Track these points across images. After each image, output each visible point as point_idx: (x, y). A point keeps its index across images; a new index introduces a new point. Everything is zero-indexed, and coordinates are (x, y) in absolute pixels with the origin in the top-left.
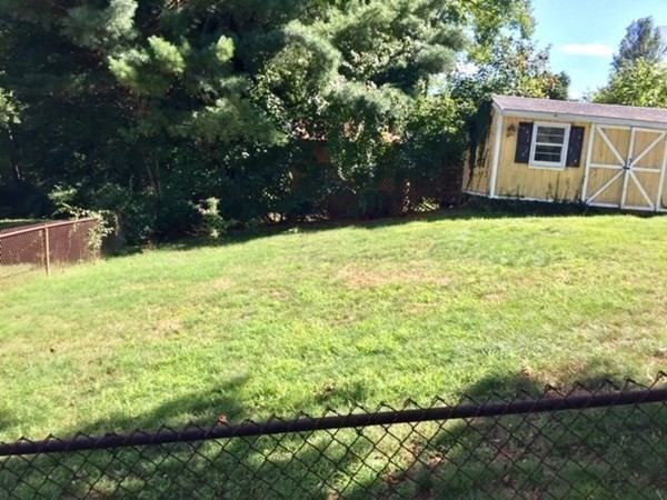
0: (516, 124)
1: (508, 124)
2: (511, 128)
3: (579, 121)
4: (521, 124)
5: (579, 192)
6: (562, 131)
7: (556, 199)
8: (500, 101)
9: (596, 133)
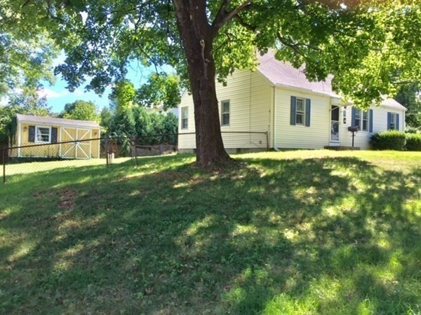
0: (27, 126)
1: (23, 126)
2: (25, 128)
3: (55, 126)
4: (30, 126)
5: (58, 153)
6: (48, 129)
7: (48, 156)
8: (20, 117)
9: (62, 131)
